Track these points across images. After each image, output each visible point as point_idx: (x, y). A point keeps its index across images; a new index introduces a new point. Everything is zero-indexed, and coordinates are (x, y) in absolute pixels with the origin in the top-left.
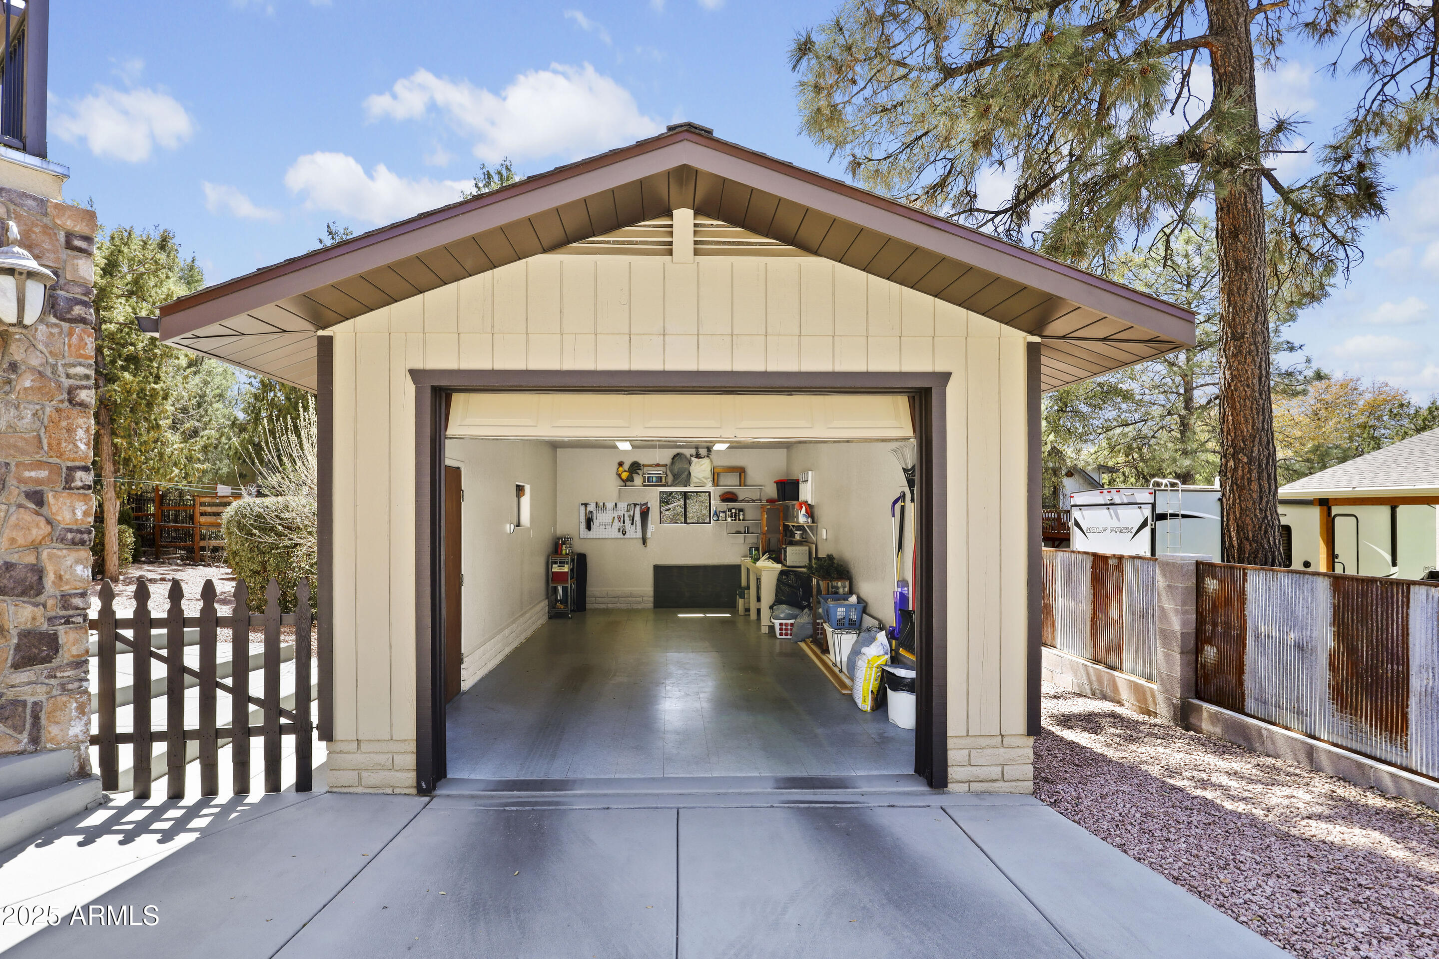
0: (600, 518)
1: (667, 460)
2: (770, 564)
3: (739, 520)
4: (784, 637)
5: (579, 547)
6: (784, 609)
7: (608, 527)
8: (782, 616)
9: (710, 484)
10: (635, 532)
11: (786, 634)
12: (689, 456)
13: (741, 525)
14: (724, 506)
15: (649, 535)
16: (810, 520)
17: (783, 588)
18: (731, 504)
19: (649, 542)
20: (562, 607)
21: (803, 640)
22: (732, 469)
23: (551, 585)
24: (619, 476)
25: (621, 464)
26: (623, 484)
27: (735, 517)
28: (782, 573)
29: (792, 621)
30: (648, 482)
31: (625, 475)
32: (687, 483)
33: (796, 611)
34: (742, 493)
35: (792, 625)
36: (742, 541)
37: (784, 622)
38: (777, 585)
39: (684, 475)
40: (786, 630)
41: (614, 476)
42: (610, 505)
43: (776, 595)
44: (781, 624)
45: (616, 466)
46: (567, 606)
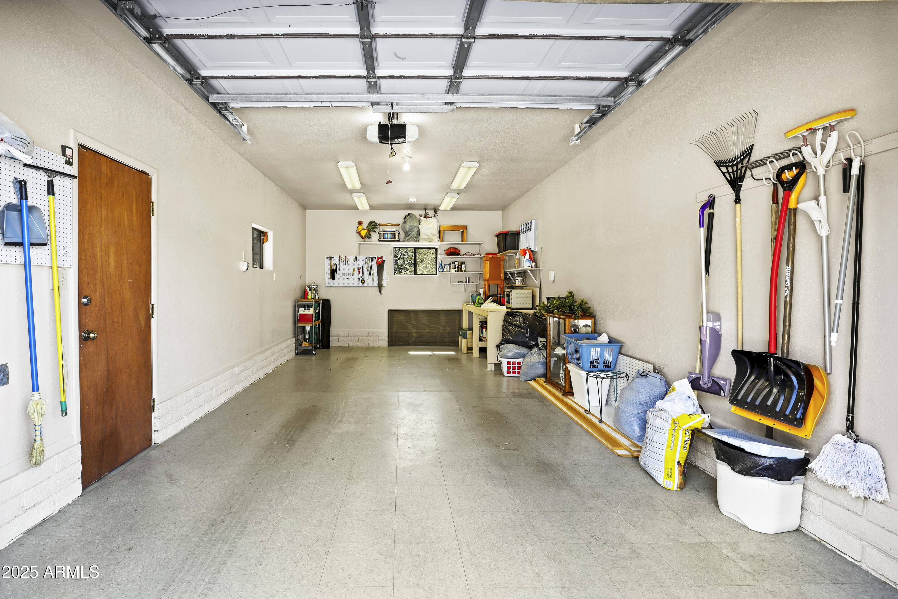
0: (342, 270)
1: (400, 221)
2: (494, 306)
3: (462, 271)
4: (511, 375)
5: (324, 295)
6: (511, 349)
7: (349, 277)
8: (510, 354)
9: (437, 239)
10: (372, 281)
11: (514, 373)
12: (418, 217)
13: (462, 276)
14: (448, 259)
15: (384, 284)
16: (534, 264)
17: (510, 328)
18: (454, 258)
19: (384, 290)
20: (307, 344)
21: (534, 379)
22: (455, 228)
23: (298, 325)
24: (359, 233)
25: (360, 223)
26: (363, 240)
27: (458, 268)
28: (508, 314)
29: (520, 360)
30: (383, 238)
31: (363, 233)
32: (417, 239)
33: (524, 350)
34: (463, 249)
35: (519, 363)
36: (463, 289)
37: (512, 360)
38: (504, 325)
39: (414, 233)
40: (514, 368)
41: (356, 234)
42: (351, 258)
43: (503, 335)
44: (509, 363)
45: (357, 225)
46: (312, 344)
